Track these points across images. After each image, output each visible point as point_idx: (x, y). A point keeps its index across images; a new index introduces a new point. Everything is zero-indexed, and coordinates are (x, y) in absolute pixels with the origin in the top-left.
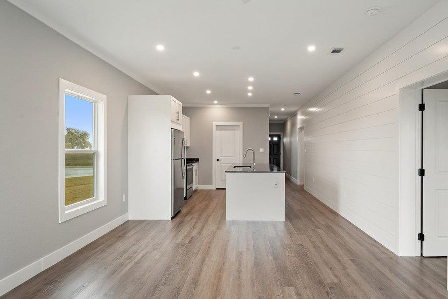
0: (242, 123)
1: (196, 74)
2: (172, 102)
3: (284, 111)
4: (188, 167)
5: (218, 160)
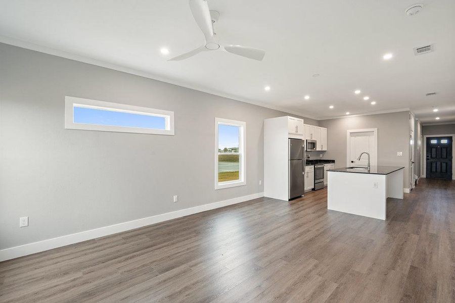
0: (376, 129)
1: (307, 98)
2: (290, 120)
3: (438, 112)
4: (316, 167)
5: (352, 162)
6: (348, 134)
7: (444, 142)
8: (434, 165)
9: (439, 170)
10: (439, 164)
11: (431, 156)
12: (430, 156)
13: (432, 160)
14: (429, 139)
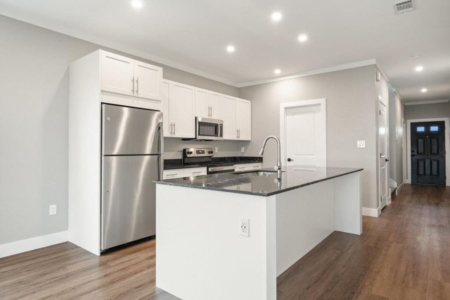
0: (324, 99)
5: (289, 160)
6: (282, 111)
7: (434, 129)
8: (422, 164)
9: (428, 172)
10: (428, 162)
11: (418, 151)
12: (415, 150)
13: (418, 157)
14: (414, 126)
